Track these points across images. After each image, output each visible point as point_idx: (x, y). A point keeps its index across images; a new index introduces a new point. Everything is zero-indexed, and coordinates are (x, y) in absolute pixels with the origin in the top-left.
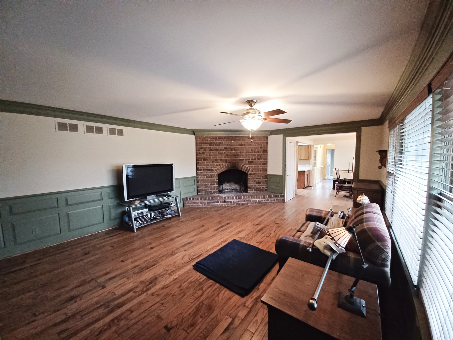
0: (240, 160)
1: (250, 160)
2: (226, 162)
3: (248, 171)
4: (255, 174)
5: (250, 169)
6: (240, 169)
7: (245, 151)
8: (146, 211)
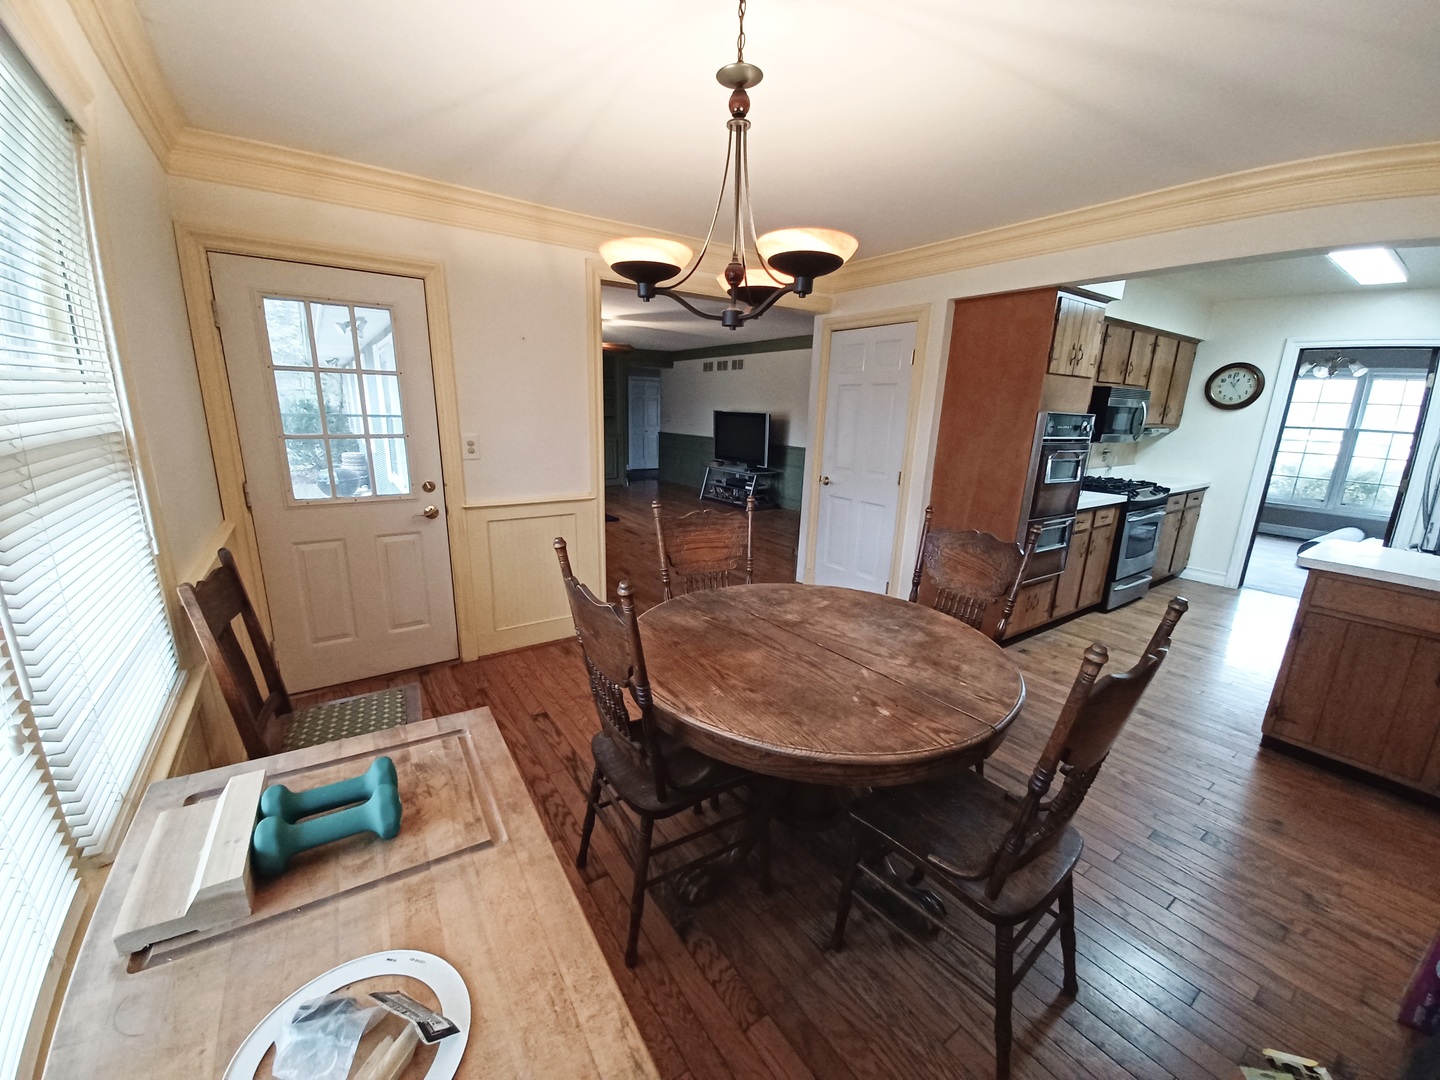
8: (724, 480)
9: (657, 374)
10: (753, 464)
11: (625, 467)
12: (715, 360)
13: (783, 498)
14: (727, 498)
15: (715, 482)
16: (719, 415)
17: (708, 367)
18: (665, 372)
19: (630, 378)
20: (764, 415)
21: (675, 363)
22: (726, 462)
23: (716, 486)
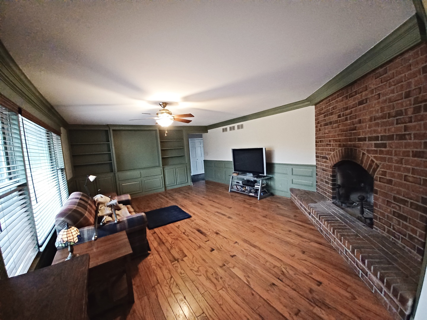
0: (360, 140)
1: (377, 138)
2: (340, 146)
3: (375, 170)
4: (390, 182)
5: (378, 166)
6: (359, 163)
7: (368, 117)
8: (241, 182)
9: (201, 136)
10: (258, 173)
11: (190, 175)
12: (228, 127)
13: (275, 190)
14: (244, 191)
15: (236, 183)
16: (234, 151)
17: (225, 130)
18: (204, 135)
19: (189, 139)
20: (262, 149)
21: (209, 131)
22: (240, 173)
23: (236, 185)
